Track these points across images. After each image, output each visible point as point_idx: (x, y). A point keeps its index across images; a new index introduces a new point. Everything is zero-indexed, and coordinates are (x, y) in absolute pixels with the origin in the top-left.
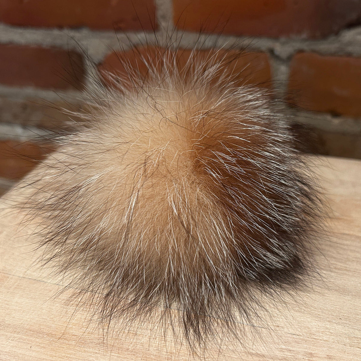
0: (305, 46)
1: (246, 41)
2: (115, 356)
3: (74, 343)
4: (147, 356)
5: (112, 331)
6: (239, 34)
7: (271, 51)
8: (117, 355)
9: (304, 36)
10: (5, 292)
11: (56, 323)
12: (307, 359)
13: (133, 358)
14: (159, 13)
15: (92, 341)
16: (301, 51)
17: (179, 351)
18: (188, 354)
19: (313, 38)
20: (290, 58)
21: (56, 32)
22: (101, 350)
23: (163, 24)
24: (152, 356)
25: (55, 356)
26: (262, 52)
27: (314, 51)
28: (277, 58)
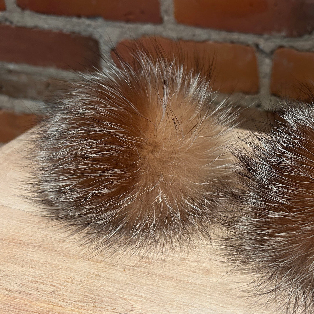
0: (285, 43)
1: (235, 36)
2: (46, 254)
3: (19, 245)
6: (230, 30)
7: (257, 46)
9: (284, 34)
11: (10, 233)
12: (180, 261)
14: (163, 8)
16: (281, 47)
19: (290, 36)
20: (272, 52)
21: (75, 20)
22: (37, 250)
23: (166, 18)
24: (72, 255)
25: (4, 252)
26: (248, 45)
27: (292, 47)
28: (262, 52)
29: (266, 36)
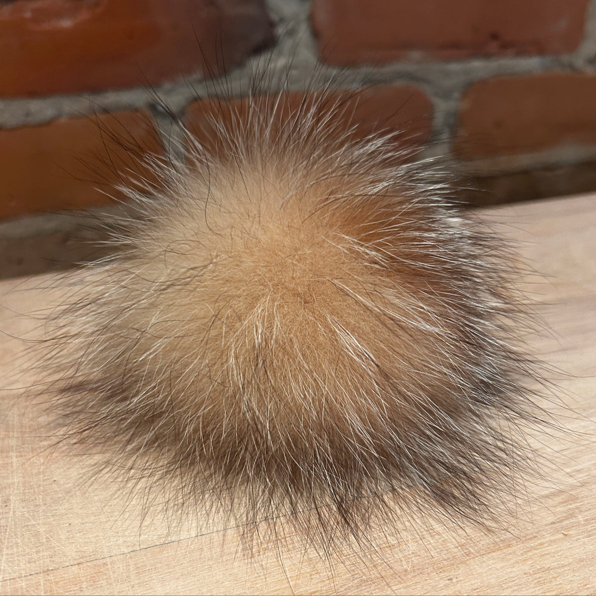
2: (400, 589)
4: (439, 565)
5: (357, 559)
6: (96, 89)
7: (153, 107)
8: (401, 586)
9: (197, 76)
10: (127, 589)
13: (426, 578)
15: (346, 587)
16: (196, 99)
17: (468, 537)
18: (482, 536)
22: (373, 592)
26: (136, 110)
29: (167, 86)
